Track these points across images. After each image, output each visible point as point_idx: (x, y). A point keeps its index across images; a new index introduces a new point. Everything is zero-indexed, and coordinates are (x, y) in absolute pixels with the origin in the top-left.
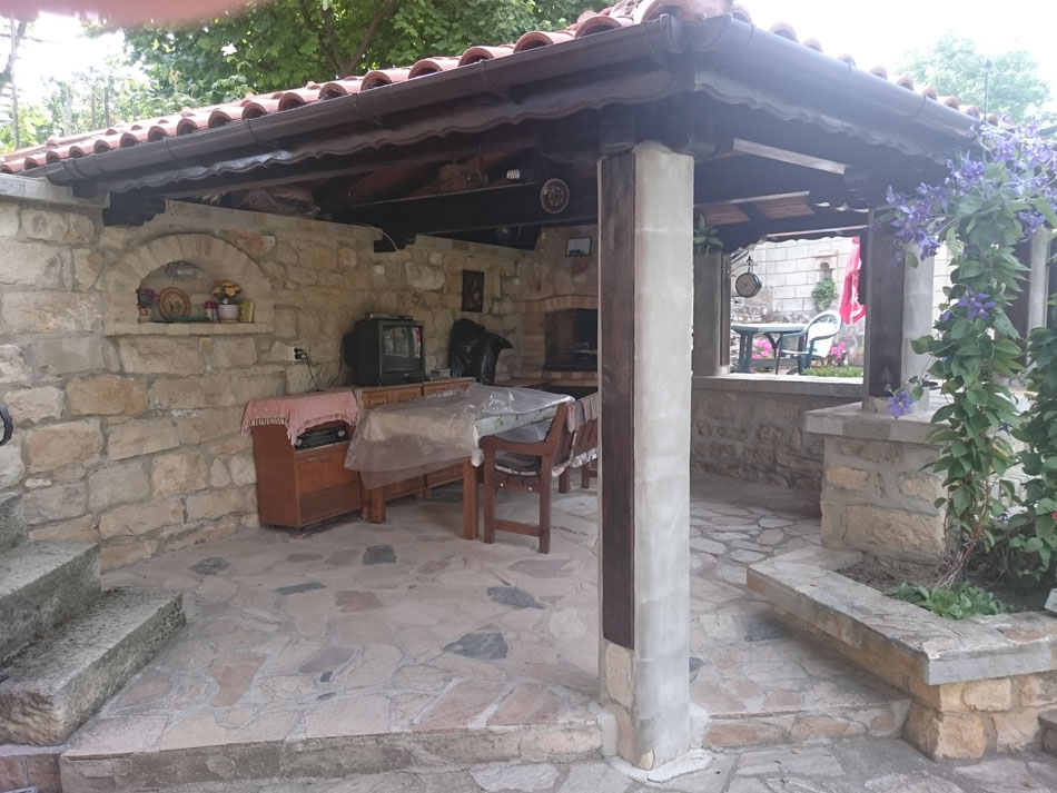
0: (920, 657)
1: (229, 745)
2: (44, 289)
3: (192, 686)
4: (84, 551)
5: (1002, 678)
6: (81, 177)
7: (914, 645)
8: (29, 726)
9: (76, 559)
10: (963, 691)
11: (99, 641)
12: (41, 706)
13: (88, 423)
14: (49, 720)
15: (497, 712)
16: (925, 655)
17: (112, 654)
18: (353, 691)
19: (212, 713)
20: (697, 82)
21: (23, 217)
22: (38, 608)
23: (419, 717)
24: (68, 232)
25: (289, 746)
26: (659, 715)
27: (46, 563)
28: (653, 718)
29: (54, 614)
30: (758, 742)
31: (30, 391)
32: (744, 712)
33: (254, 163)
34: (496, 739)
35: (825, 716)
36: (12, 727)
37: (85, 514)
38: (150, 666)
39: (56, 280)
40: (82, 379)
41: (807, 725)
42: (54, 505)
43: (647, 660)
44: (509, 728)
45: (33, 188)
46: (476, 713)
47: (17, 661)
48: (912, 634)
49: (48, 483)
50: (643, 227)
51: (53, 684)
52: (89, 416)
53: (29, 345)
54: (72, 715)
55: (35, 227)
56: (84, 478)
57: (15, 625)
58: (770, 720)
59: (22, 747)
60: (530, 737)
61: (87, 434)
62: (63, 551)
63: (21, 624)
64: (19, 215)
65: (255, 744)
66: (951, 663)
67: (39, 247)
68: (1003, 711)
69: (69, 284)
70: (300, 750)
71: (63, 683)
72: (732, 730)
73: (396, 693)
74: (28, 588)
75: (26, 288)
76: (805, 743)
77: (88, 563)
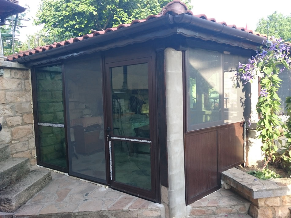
0: (251, 190)
1: (58, 213)
2: (17, 91)
3: (51, 197)
4: (25, 160)
5: (277, 197)
6: (26, 61)
7: (250, 187)
8: (6, 207)
9: (22, 162)
10: (265, 200)
11: (27, 184)
12: (9, 202)
13: (29, 126)
14: (11, 206)
15: (132, 205)
16: (253, 190)
17: (30, 188)
18: (94, 199)
19: (55, 204)
20: (178, 31)
21: (12, 72)
22: (11, 175)
23: (110, 206)
24: (23, 76)
25: (74, 213)
26: (176, 206)
27: (14, 163)
28: (174, 207)
29: (16, 177)
30: (206, 214)
31: (13, 118)
32: (202, 206)
33: (68, 56)
34: (131, 212)
35: (225, 207)
36: (2, 207)
37: (28, 150)
38: (41, 191)
39: (20, 88)
40: (27, 114)
41: (220, 210)
42: (19, 147)
43: (172, 191)
44: (135, 209)
45: (14, 65)
46: (126, 205)
47: (4, 190)
48: (250, 184)
49: (18, 142)
50: (167, 71)
51: (12, 196)
52: (29, 124)
53: (13, 106)
54: (17, 204)
55: (15, 75)
56: (28, 140)
57: (4, 180)
58: (209, 208)
59: (4, 213)
60: (140, 212)
61: (28, 129)
62: (19, 160)
63: (6, 180)
64: (10, 71)
65: (65, 213)
66: (260, 193)
67: (16, 80)
68: (278, 207)
69: (24, 89)
70: (77, 215)
71: (15, 195)
72: (198, 211)
73: (105, 199)
74: (8, 170)
75: (12, 91)
76: (220, 215)
77: (26, 163)
